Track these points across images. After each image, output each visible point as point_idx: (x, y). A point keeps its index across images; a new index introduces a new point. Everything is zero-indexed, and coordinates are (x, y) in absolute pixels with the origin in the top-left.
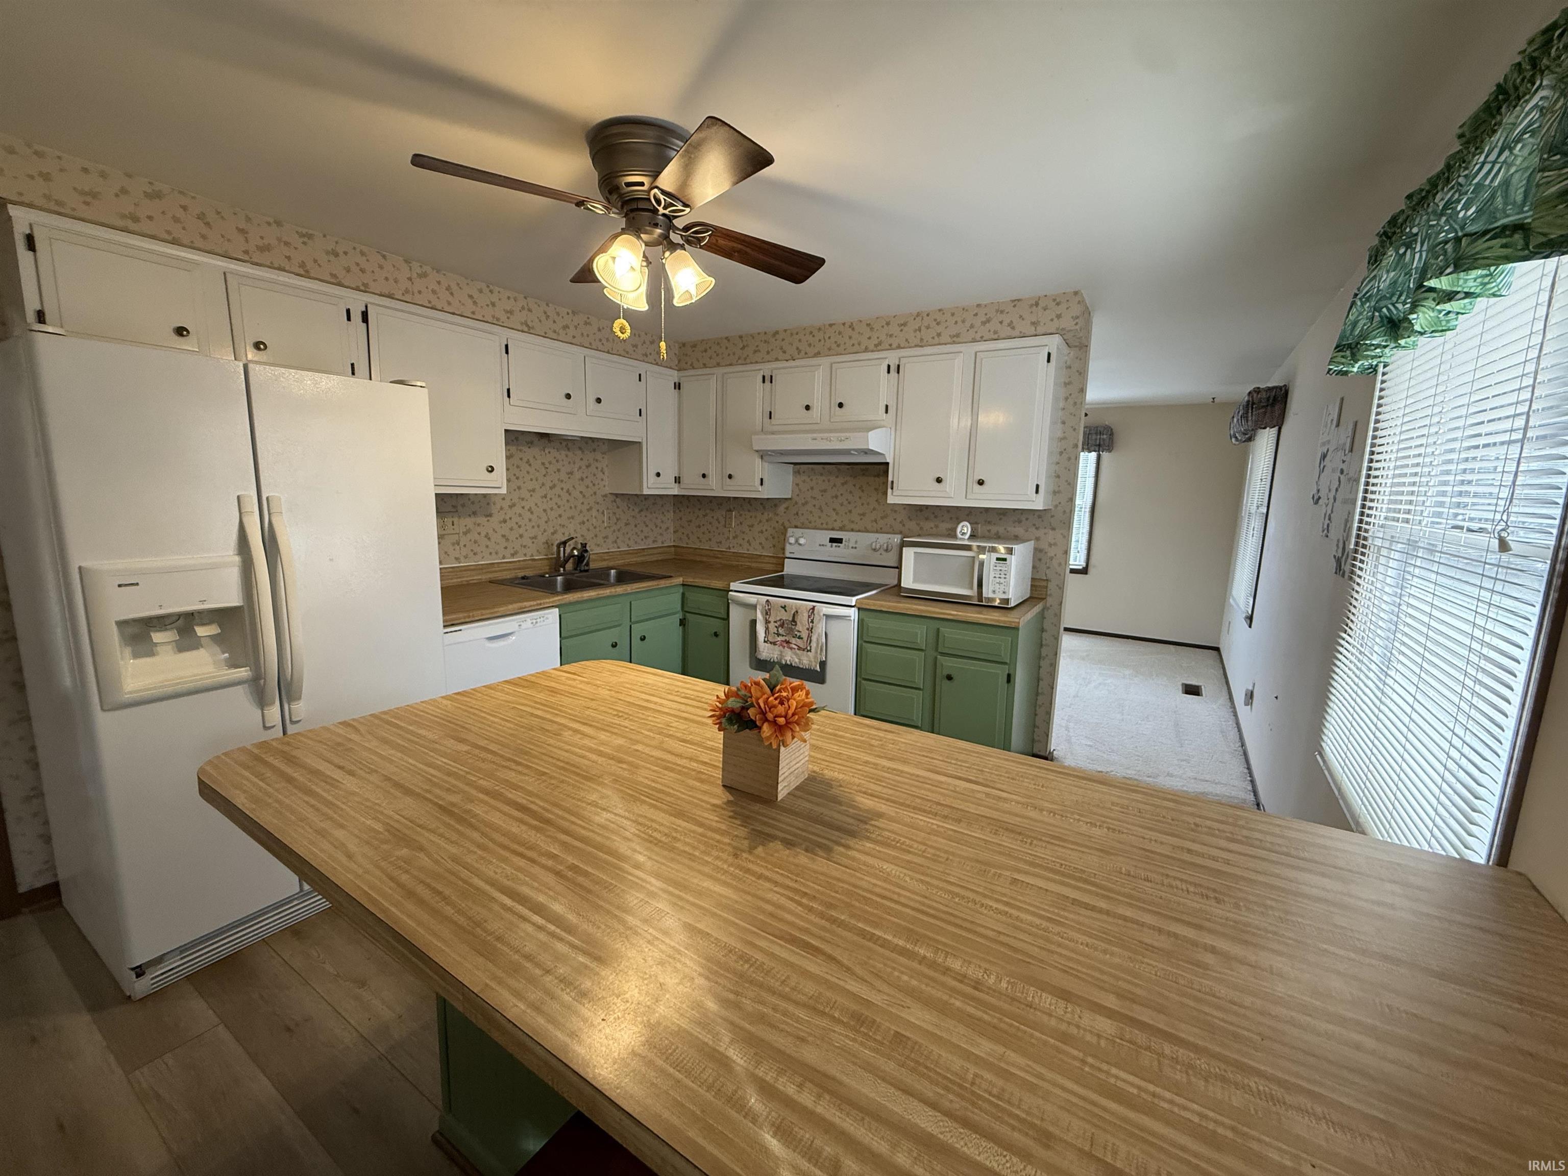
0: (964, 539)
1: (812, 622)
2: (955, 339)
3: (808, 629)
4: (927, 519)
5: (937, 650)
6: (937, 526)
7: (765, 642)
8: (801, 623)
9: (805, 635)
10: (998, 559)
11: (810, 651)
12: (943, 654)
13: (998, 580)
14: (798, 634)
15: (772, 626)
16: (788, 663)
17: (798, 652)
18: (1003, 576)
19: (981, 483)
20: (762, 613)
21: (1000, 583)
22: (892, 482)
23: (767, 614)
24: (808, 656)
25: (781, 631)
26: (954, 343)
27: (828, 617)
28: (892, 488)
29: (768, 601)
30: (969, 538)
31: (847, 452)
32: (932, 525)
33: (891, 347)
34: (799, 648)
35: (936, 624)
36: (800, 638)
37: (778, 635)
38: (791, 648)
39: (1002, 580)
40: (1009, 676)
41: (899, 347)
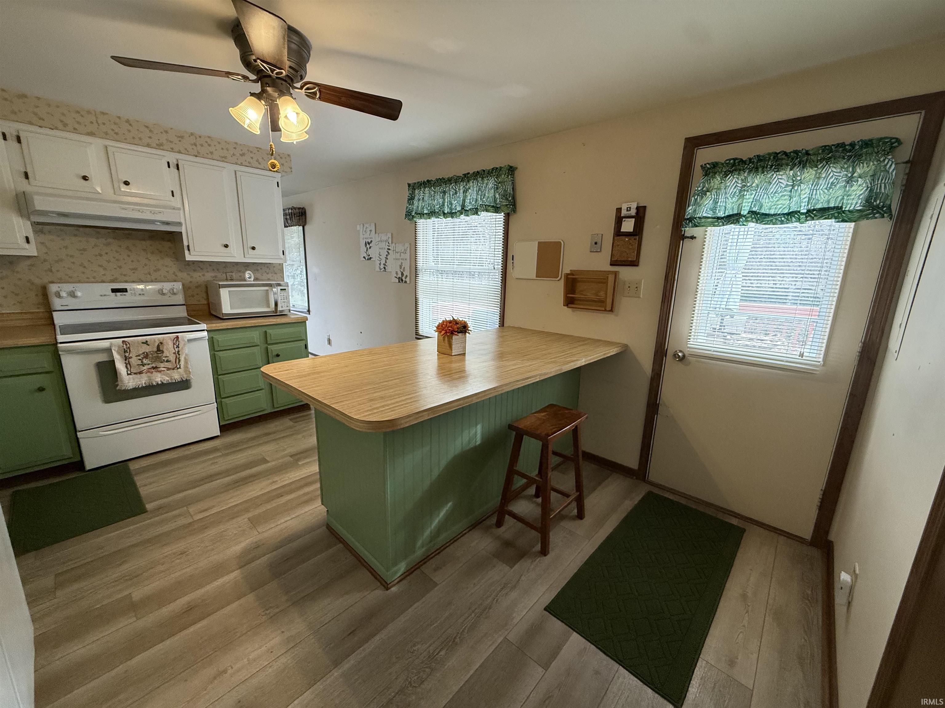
0: (251, 281)
1: (178, 347)
2: (223, 159)
3: (175, 353)
4: (195, 270)
5: (267, 343)
6: (204, 275)
7: (128, 374)
8: (167, 349)
9: (172, 358)
10: (281, 290)
11: (180, 368)
12: (269, 344)
13: (283, 300)
14: (166, 359)
15: (134, 361)
16: (160, 383)
17: (168, 372)
18: (285, 298)
19: (253, 248)
20: (118, 353)
21: (284, 302)
22: (188, 246)
23: (125, 352)
24: (179, 373)
25: (145, 361)
26: (223, 161)
27: (190, 341)
28: (189, 250)
29: (123, 342)
30: (254, 280)
31: (153, 222)
32: (200, 274)
33: (172, 150)
34: (168, 369)
35: (264, 329)
36: (167, 361)
37: (143, 365)
38: (160, 372)
39: (285, 300)
40: (306, 345)
41: (180, 152)
